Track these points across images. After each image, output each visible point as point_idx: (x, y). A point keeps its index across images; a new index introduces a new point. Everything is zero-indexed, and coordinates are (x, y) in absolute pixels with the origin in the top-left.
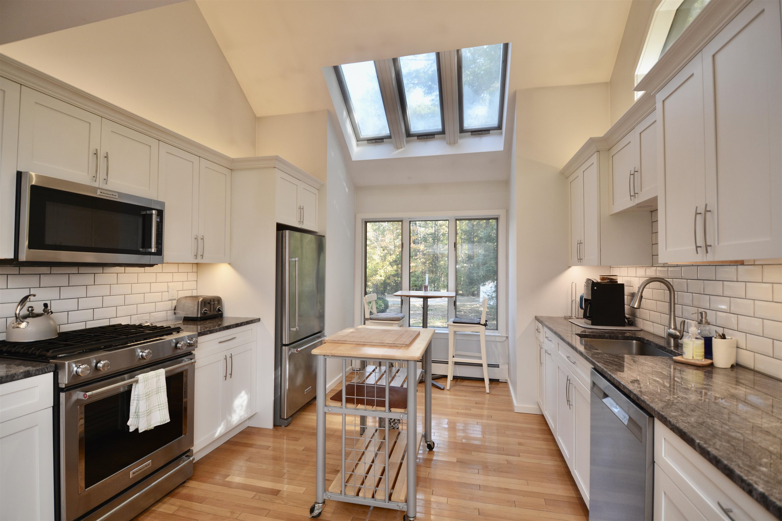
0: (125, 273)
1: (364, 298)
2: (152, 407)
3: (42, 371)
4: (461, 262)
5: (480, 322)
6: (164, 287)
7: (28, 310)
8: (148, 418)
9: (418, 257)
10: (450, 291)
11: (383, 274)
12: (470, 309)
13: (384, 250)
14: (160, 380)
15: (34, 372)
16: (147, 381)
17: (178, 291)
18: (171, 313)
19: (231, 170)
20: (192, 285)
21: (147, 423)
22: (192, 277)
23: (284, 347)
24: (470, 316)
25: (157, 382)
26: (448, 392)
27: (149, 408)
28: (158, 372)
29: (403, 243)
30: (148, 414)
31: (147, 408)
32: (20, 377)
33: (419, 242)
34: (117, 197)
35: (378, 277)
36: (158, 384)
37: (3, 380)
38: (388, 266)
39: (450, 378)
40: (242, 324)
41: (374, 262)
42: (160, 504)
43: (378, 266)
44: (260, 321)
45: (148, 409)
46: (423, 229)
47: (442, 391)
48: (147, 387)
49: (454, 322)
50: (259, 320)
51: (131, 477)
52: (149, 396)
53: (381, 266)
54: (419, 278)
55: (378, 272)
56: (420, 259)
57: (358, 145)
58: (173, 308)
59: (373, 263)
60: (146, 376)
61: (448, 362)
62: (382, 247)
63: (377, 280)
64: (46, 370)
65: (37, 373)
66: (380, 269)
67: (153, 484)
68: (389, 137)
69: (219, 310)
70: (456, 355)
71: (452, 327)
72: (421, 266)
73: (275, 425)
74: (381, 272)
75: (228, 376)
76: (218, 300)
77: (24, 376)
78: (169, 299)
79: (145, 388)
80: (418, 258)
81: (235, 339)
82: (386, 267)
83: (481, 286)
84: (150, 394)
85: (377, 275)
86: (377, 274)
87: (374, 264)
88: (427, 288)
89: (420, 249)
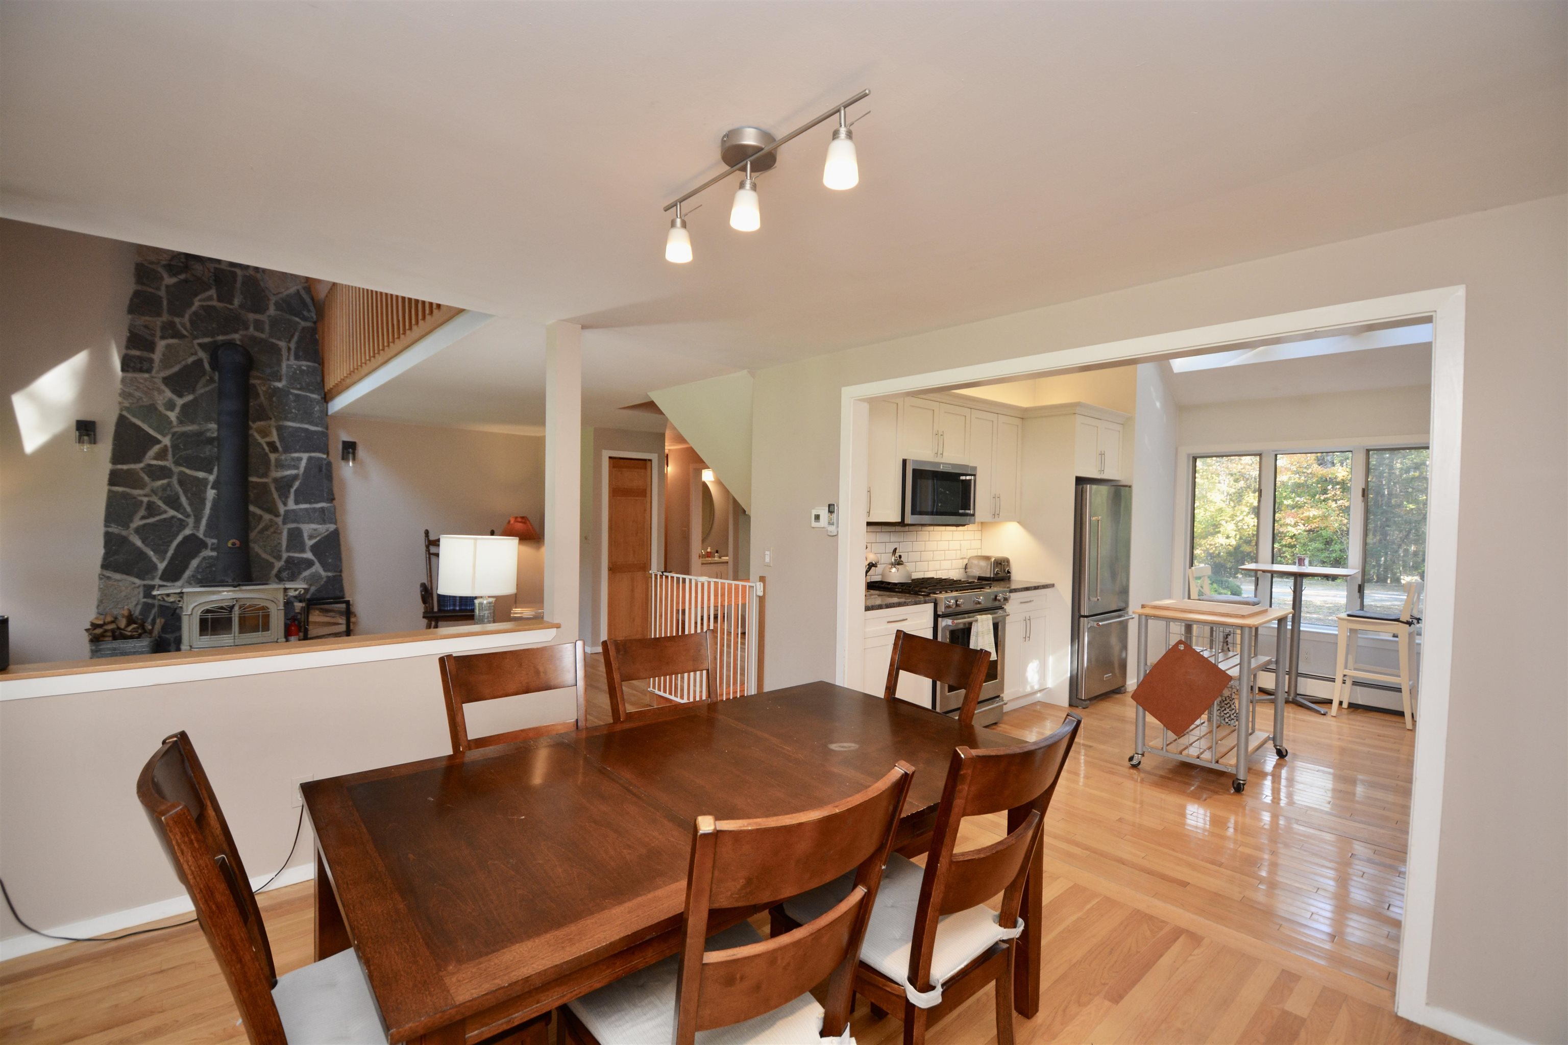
1: (1189, 571)
2: (985, 644)
3: (927, 601)
11: (1232, 534)
15: (923, 601)
16: (983, 622)
17: (967, 549)
18: (962, 571)
20: (977, 544)
22: (977, 535)
23: (1082, 619)
25: (988, 624)
26: (1333, 720)
28: (988, 617)
36: (989, 626)
38: (1247, 515)
40: (1039, 587)
41: (1212, 507)
47: (1320, 716)
49: (1349, 615)
50: (1054, 586)
53: (1228, 516)
58: (964, 567)
59: (1208, 508)
60: (982, 618)
62: (1232, 475)
64: (930, 601)
65: (917, 603)
66: (1226, 522)
69: (1009, 572)
71: (1346, 622)
73: (1071, 705)
74: (1229, 528)
75: (1027, 639)
76: (1007, 562)
78: (960, 556)
79: (982, 627)
81: (1033, 602)
82: (1241, 518)
85: (1219, 535)
86: (1219, 532)
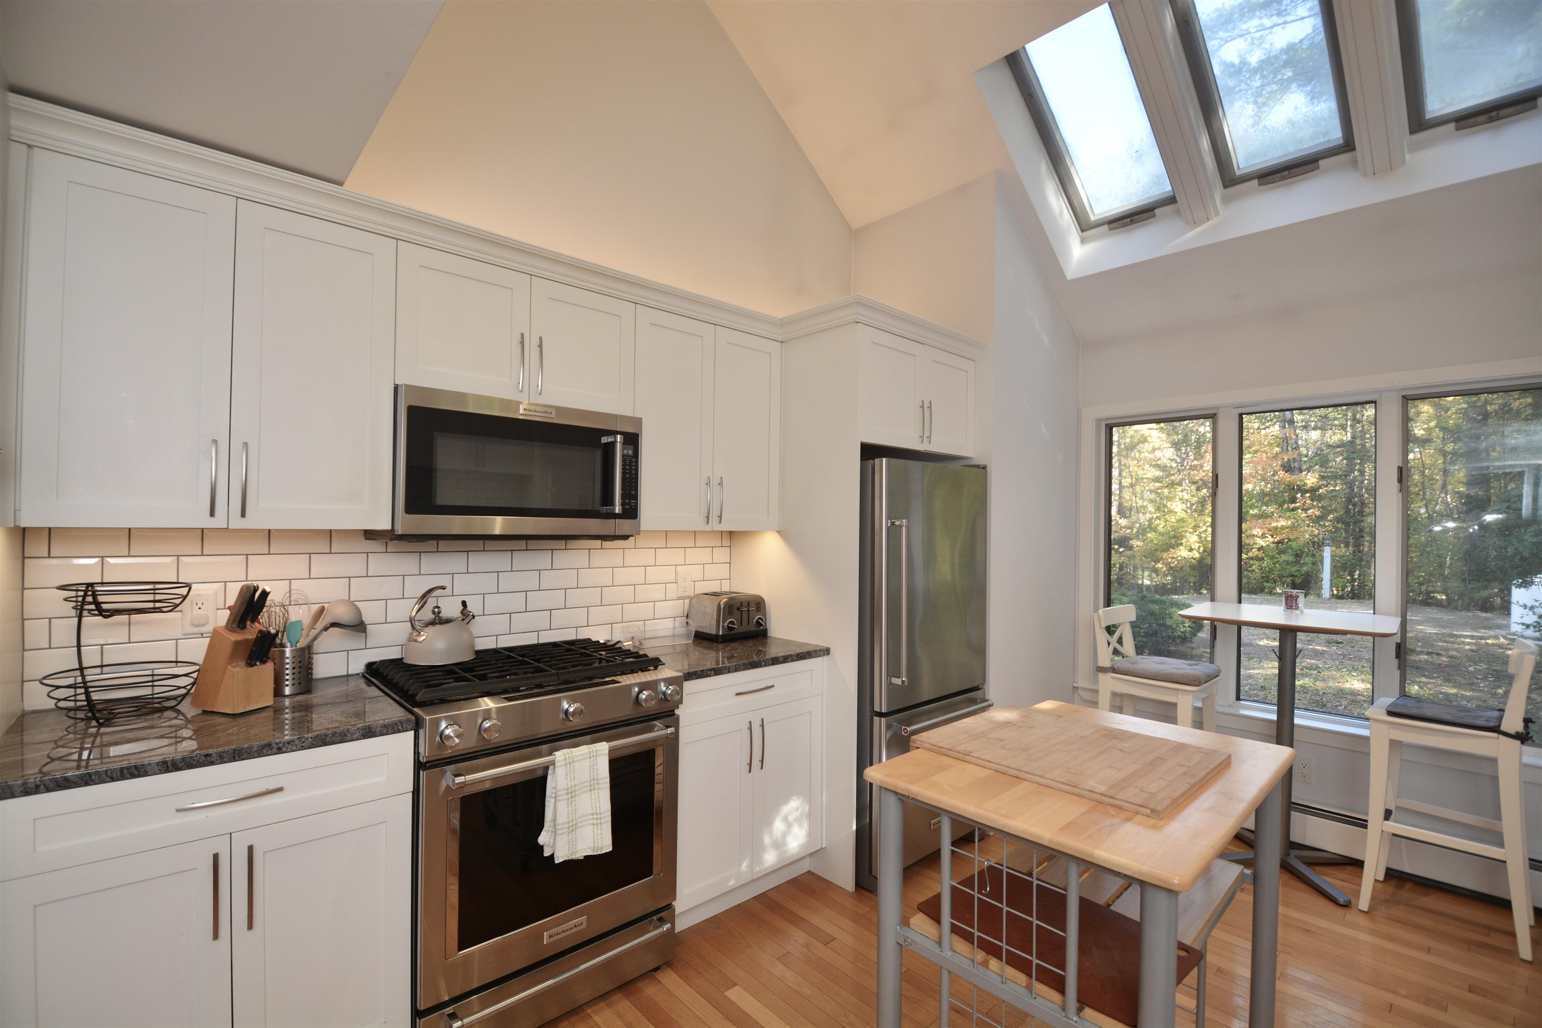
0: (602, 549)
2: (580, 818)
3: (393, 728)
4: (1442, 516)
5: (1499, 726)
6: (668, 574)
7: (434, 612)
8: (570, 837)
9: (1298, 504)
10: (1380, 614)
12: (1472, 650)
13: (1198, 489)
14: (597, 765)
15: (379, 729)
16: (572, 765)
17: (695, 581)
18: (680, 622)
19: (782, 342)
20: (723, 571)
21: (567, 847)
22: (722, 554)
23: (878, 718)
24: (1471, 669)
25: (592, 768)
26: (1363, 921)
27: (574, 818)
28: (594, 749)
29: (1217, 475)
30: (571, 829)
31: (568, 818)
32: (355, 736)
33: (1304, 467)
34: (554, 415)
35: (1183, 552)
36: (594, 772)
37: (328, 739)
39: (1373, 872)
40: (788, 659)
42: (603, 1004)
43: (1182, 527)
44: (828, 654)
45: (570, 819)
46: (1315, 435)
47: (1340, 912)
48: (570, 777)
49: (1390, 713)
50: (827, 651)
51: (545, 943)
52: (573, 794)
54: (1301, 557)
55: (1184, 541)
56: (1305, 510)
57: (1083, 241)
58: (685, 613)
60: (570, 755)
61: (1366, 821)
63: (1180, 558)
64: (400, 727)
65: (385, 732)
67: (583, 967)
68: (1171, 200)
69: (758, 624)
70: (1397, 807)
71: (1387, 726)
72: (1308, 526)
73: (858, 886)
75: (755, 767)
76: (759, 604)
77: (362, 736)
78: (679, 596)
79: (567, 778)
80: (1298, 508)
81: (772, 689)
83: (1513, 588)
84: (575, 790)
87: (1172, 522)
88: (1296, 601)
89: (1305, 484)
